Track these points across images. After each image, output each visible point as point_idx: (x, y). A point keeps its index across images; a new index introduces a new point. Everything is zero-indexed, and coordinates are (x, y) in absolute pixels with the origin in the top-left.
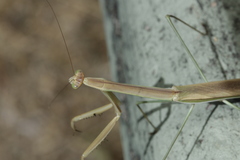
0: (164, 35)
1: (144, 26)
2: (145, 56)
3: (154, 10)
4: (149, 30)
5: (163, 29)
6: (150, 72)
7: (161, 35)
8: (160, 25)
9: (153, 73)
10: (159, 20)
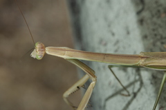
0: (119, 48)
1: (101, 41)
2: (102, 69)
3: (109, 26)
4: (105, 45)
5: (117, 42)
6: (107, 83)
7: (116, 48)
8: (114, 39)
9: (110, 84)
10: (113, 34)
